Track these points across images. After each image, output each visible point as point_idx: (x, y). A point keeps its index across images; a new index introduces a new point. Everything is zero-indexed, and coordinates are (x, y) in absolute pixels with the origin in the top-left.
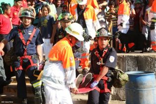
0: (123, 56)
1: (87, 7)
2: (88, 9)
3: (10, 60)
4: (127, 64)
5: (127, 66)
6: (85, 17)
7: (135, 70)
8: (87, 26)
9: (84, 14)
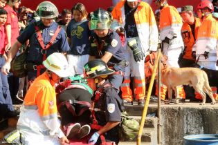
0: (179, 109)
1: (140, 5)
2: (141, 7)
3: (19, 68)
4: (185, 121)
5: (185, 125)
6: (136, 20)
7: (199, 133)
8: (140, 34)
9: (136, 15)
